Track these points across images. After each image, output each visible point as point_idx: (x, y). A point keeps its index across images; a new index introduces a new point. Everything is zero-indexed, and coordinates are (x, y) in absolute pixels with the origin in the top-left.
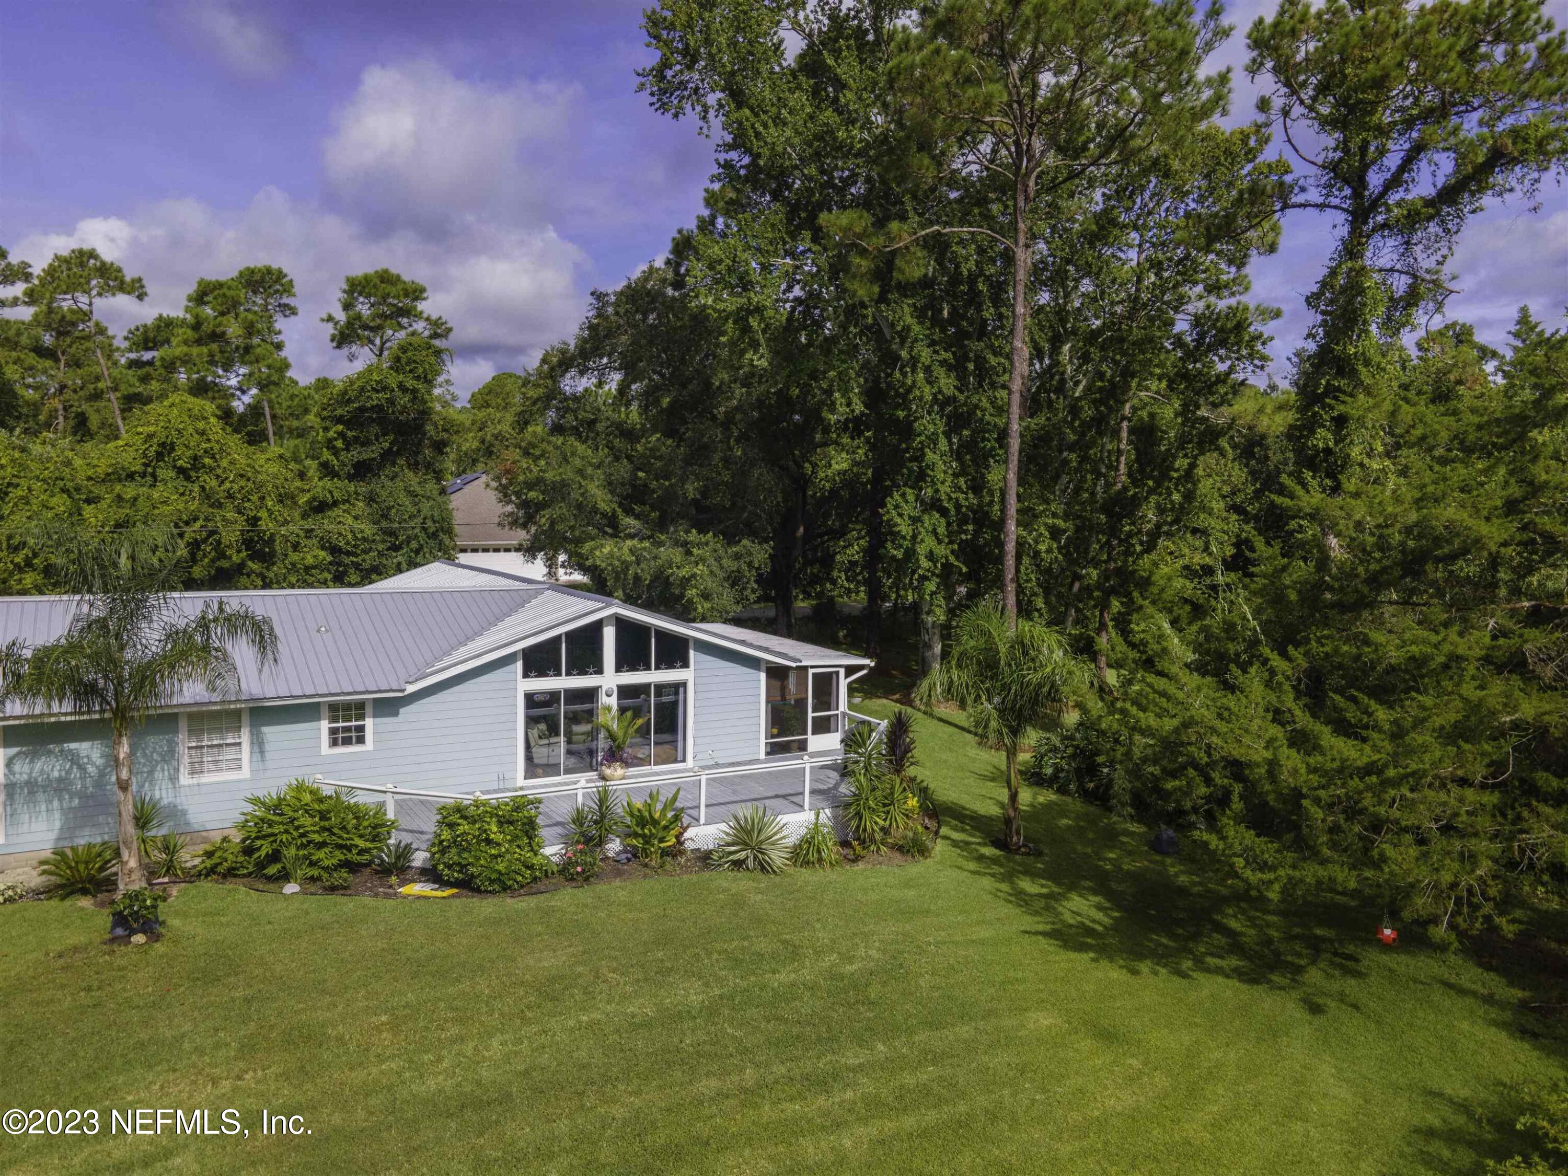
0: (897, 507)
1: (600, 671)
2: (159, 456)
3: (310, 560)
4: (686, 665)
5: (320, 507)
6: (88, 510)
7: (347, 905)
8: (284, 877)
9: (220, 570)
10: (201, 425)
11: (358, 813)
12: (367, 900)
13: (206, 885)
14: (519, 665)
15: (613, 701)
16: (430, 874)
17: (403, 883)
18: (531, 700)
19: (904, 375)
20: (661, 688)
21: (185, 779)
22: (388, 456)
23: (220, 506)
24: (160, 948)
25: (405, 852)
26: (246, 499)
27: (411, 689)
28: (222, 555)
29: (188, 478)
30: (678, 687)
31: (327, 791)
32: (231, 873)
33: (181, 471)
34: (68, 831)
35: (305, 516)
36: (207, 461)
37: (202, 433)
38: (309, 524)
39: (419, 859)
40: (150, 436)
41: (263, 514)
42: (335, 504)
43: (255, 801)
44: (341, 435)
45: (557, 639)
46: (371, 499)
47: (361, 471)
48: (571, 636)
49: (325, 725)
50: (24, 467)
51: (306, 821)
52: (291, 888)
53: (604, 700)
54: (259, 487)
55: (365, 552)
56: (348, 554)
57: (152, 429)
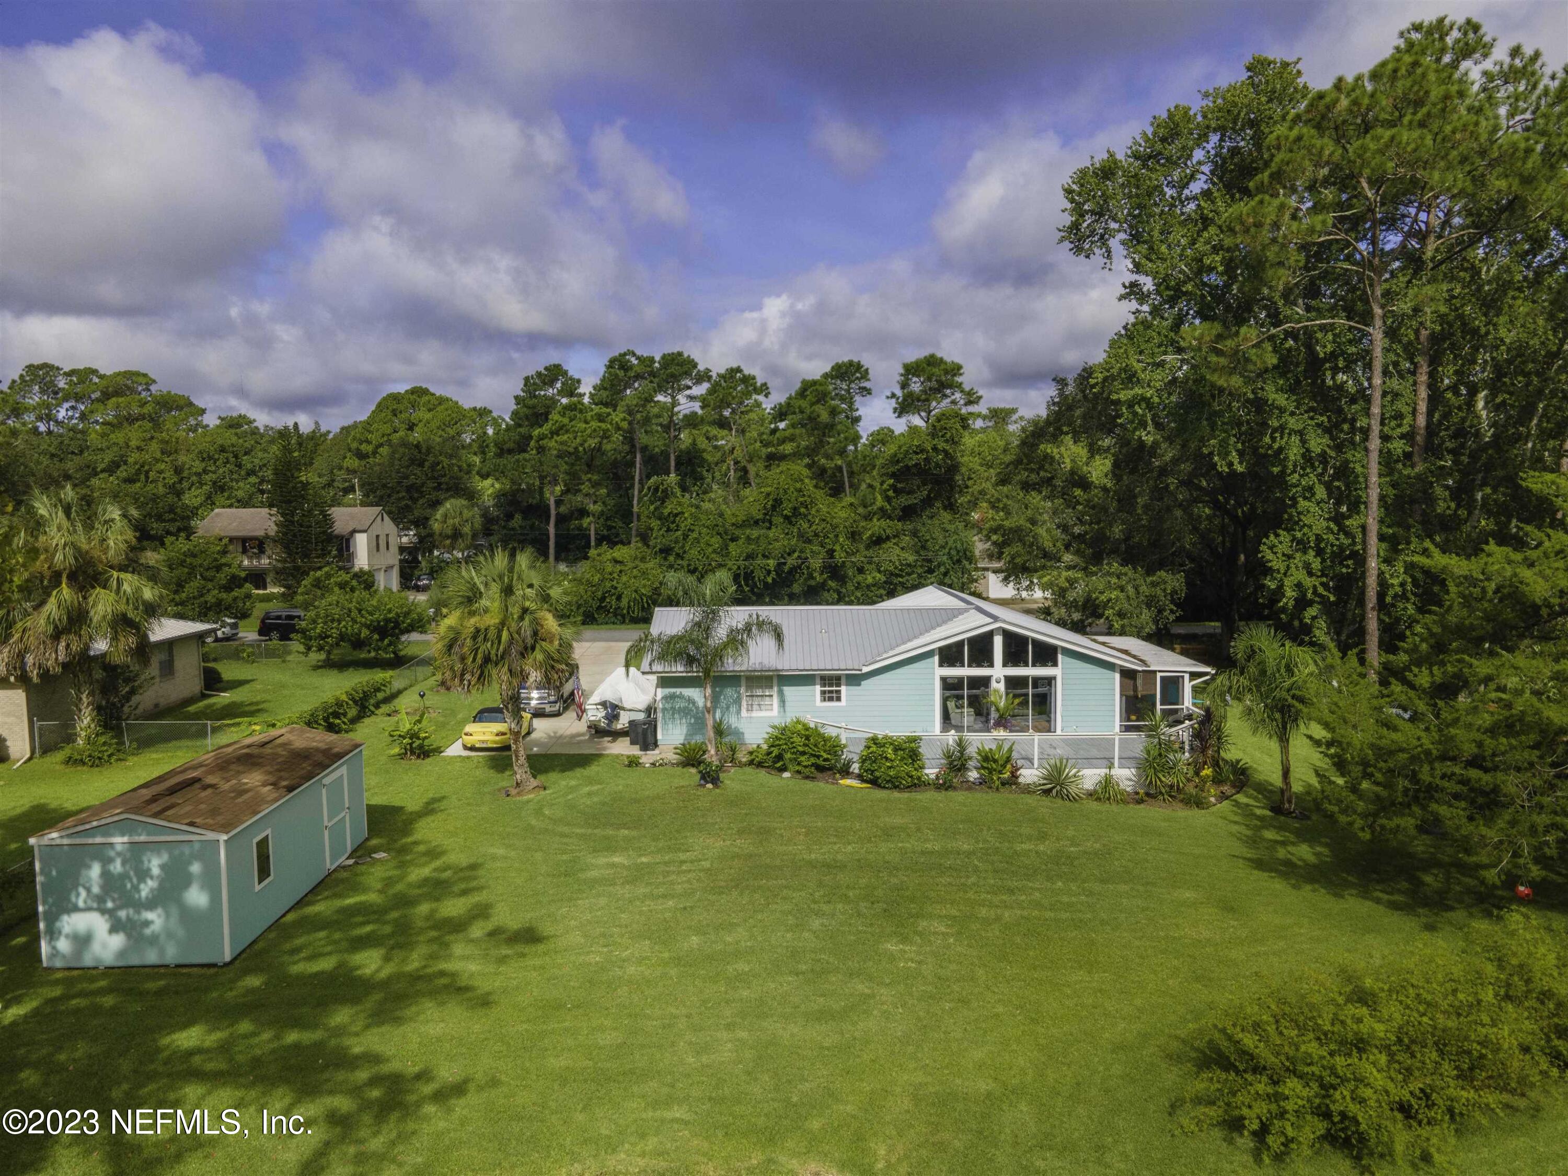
0: (1271, 548)
1: (991, 665)
2: (774, 507)
3: (870, 580)
4: (1055, 664)
5: (878, 541)
6: (732, 546)
7: (809, 784)
8: (783, 769)
9: (810, 587)
10: (798, 485)
11: (826, 740)
12: (821, 784)
13: (749, 770)
14: (936, 658)
15: (1001, 687)
16: (860, 777)
17: (843, 778)
18: (944, 680)
19: (1273, 439)
20: (1037, 681)
21: (744, 713)
22: (928, 502)
23: (809, 541)
24: (717, 791)
25: (848, 764)
26: (826, 537)
27: (865, 670)
28: (811, 577)
29: (790, 523)
30: (1050, 681)
31: (812, 725)
32: (760, 765)
33: (786, 518)
34: (689, 735)
35: (868, 547)
36: (803, 510)
37: (800, 490)
38: (870, 553)
39: (855, 768)
40: (768, 494)
41: (837, 547)
42: (888, 538)
43: (774, 727)
44: (893, 487)
45: (962, 642)
46: (915, 534)
47: (908, 513)
48: (971, 641)
49: (818, 688)
50: (697, 519)
51: (796, 739)
52: (786, 775)
53: (994, 685)
54: (835, 527)
55: (909, 574)
56: (897, 576)
57: (769, 489)
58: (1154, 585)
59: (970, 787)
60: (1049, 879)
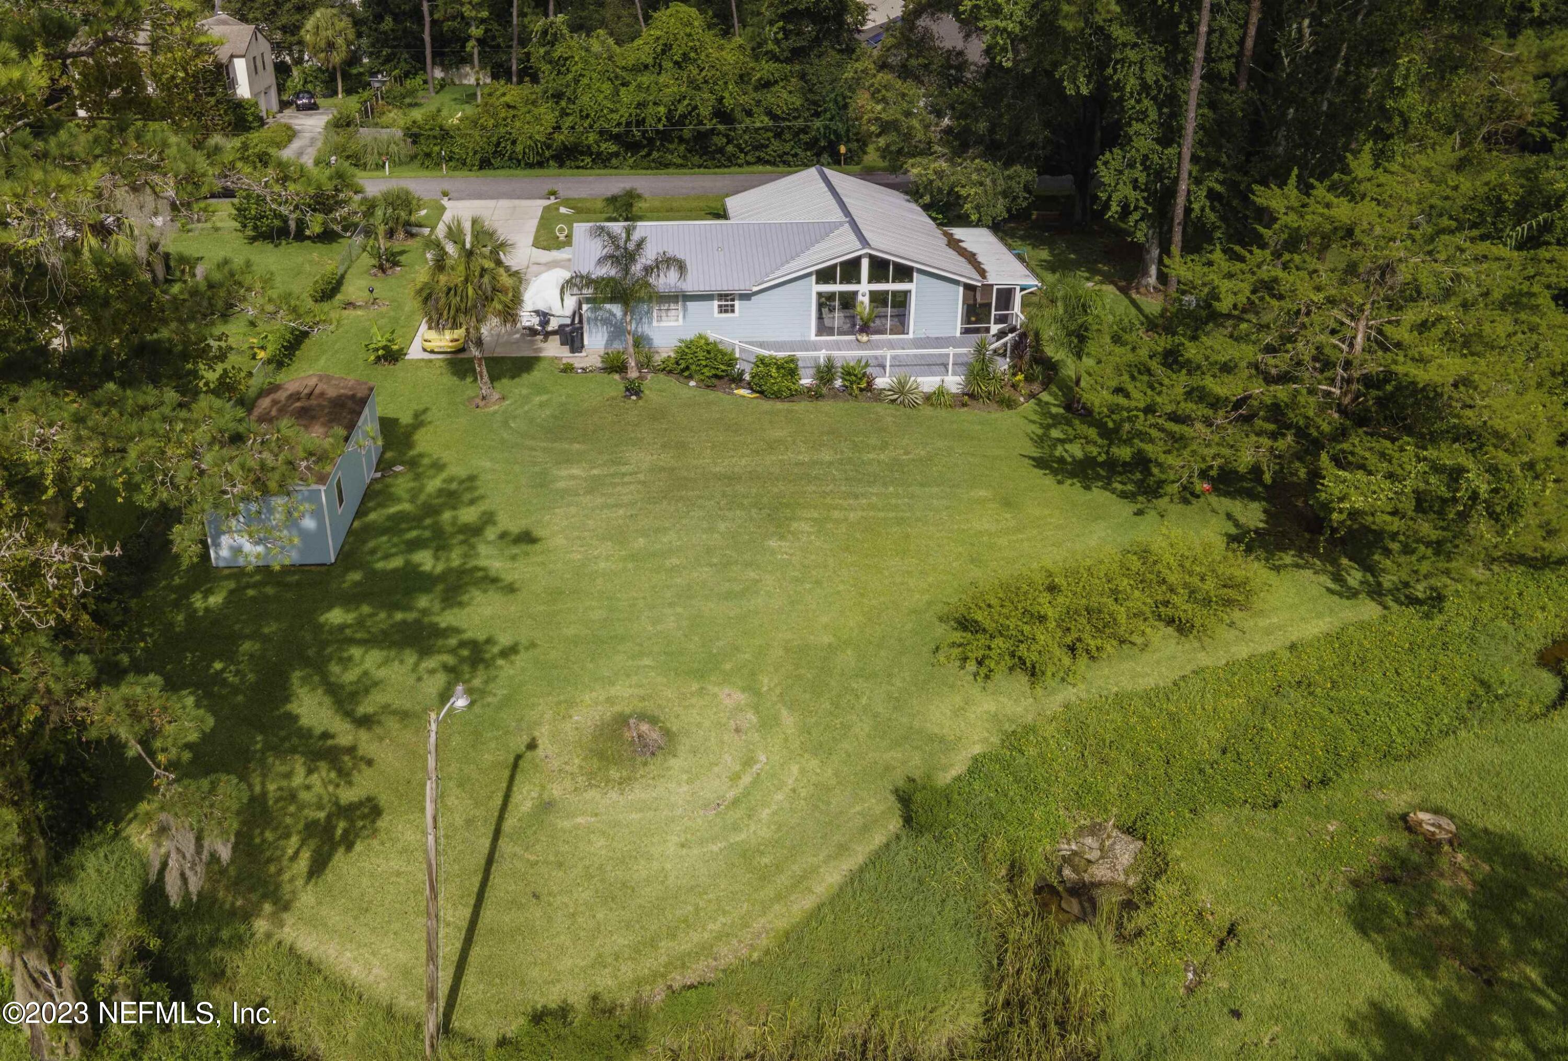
0: (1106, 163)
1: (859, 282)
2: (663, 52)
3: (758, 125)
4: (911, 281)
5: (766, 85)
6: (623, 90)
7: (712, 395)
8: (690, 377)
9: (699, 132)
10: (688, 30)
11: (724, 354)
12: (720, 394)
13: (661, 376)
14: (814, 277)
15: (866, 300)
16: (750, 386)
17: (738, 388)
18: (820, 295)
19: (1115, 70)
20: (895, 293)
21: (655, 324)
22: (817, 41)
23: (698, 88)
24: (641, 403)
25: (742, 373)
26: (715, 83)
27: (755, 289)
28: (701, 123)
29: (680, 67)
30: (906, 293)
31: (711, 340)
32: (670, 372)
33: (676, 63)
34: (610, 341)
35: (756, 89)
36: (692, 55)
37: (689, 35)
38: (758, 96)
39: (747, 377)
40: (658, 38)
41: (726, 94)
42: (776, 82)
43: (681, 341)
44: (783, 29)
45: (835, 266)
46: (803, 76)
47: (797, 54)
48: (843, 264)
49: (716, 303)
50: (586, 62)
51: (701, 355)
52: (692, 383)
53: (860, 298)
54: (724, 75)
55: (795, 118)
56: (784, 119)
57: (659, 33)
58: (1010, 178)
59: (835, 395)
60: (885, 485)
